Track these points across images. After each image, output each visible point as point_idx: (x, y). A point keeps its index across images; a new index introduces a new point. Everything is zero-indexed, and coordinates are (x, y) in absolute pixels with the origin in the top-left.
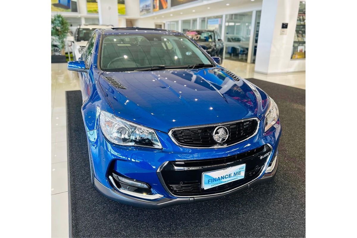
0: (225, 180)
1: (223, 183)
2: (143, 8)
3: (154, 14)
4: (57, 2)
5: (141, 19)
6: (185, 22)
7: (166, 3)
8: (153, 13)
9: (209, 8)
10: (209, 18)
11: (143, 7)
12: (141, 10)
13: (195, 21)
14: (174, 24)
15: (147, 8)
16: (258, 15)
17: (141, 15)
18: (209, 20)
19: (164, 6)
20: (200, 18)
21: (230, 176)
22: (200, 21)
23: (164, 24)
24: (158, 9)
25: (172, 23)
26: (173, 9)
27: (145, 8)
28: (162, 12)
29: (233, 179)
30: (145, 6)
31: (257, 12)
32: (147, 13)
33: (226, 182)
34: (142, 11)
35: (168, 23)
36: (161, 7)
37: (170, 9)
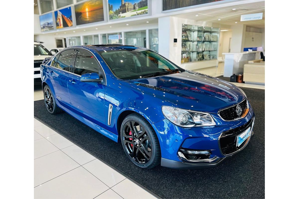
2: (44, 26)
3: (58, 31)
5: (42, 35)
6: (86, 37)
7: (71, 21)
8: (56, 30)
9: (111, 27)
10: (109, 34)
11: (45, 24)
12: (42, 27)
13: (97, 36)
14: (75, 39)
15: (50, 25)
16: (150, 32)
17: (42, 32)
18: (109, 36)
19: (69, 24)
20: (101, 34)
22: (101, 37)
23: (65, 39)
24: (62, 26)
25: (73, 38)
26: (78, 27)
27: (47, 25)
28: (67, 29)
30: (46, 24)
31: (149, 30)
32: (50, 29)
34: (44, 27)
35: (68, 38)
36: (65, 25)
37: (75, 27)
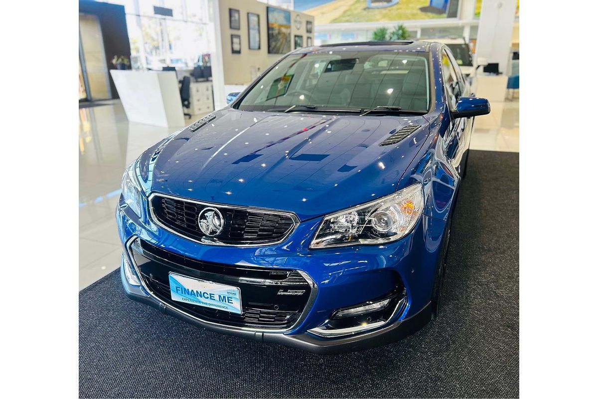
0: (203, 299)
1: (201, 305)
4: (427, 4)
21: (211, 296)
29: (220, 307)
33: (206, 304)
